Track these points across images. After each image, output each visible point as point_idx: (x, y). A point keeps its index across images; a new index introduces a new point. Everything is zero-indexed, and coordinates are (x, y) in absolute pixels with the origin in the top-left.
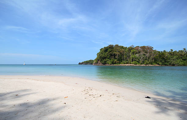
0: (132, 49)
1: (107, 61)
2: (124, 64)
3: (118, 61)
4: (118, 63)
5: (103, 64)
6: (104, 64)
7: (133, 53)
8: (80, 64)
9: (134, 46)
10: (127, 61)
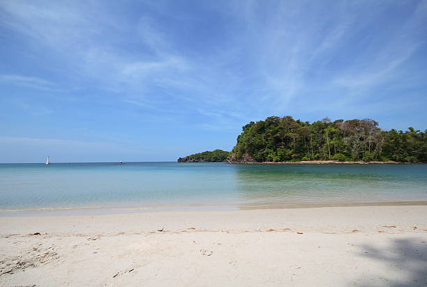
0: (326, 125)
1: (267, 153)
2: (312, 160)
3: (296, 153)
4: (296, 158)
5: (258, 160)
6: (260, 161)
7: (331, 135)
8: (180, 160)
9: (329, 120)
10: (317, 154)
